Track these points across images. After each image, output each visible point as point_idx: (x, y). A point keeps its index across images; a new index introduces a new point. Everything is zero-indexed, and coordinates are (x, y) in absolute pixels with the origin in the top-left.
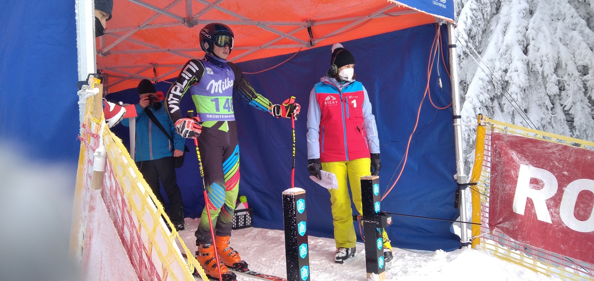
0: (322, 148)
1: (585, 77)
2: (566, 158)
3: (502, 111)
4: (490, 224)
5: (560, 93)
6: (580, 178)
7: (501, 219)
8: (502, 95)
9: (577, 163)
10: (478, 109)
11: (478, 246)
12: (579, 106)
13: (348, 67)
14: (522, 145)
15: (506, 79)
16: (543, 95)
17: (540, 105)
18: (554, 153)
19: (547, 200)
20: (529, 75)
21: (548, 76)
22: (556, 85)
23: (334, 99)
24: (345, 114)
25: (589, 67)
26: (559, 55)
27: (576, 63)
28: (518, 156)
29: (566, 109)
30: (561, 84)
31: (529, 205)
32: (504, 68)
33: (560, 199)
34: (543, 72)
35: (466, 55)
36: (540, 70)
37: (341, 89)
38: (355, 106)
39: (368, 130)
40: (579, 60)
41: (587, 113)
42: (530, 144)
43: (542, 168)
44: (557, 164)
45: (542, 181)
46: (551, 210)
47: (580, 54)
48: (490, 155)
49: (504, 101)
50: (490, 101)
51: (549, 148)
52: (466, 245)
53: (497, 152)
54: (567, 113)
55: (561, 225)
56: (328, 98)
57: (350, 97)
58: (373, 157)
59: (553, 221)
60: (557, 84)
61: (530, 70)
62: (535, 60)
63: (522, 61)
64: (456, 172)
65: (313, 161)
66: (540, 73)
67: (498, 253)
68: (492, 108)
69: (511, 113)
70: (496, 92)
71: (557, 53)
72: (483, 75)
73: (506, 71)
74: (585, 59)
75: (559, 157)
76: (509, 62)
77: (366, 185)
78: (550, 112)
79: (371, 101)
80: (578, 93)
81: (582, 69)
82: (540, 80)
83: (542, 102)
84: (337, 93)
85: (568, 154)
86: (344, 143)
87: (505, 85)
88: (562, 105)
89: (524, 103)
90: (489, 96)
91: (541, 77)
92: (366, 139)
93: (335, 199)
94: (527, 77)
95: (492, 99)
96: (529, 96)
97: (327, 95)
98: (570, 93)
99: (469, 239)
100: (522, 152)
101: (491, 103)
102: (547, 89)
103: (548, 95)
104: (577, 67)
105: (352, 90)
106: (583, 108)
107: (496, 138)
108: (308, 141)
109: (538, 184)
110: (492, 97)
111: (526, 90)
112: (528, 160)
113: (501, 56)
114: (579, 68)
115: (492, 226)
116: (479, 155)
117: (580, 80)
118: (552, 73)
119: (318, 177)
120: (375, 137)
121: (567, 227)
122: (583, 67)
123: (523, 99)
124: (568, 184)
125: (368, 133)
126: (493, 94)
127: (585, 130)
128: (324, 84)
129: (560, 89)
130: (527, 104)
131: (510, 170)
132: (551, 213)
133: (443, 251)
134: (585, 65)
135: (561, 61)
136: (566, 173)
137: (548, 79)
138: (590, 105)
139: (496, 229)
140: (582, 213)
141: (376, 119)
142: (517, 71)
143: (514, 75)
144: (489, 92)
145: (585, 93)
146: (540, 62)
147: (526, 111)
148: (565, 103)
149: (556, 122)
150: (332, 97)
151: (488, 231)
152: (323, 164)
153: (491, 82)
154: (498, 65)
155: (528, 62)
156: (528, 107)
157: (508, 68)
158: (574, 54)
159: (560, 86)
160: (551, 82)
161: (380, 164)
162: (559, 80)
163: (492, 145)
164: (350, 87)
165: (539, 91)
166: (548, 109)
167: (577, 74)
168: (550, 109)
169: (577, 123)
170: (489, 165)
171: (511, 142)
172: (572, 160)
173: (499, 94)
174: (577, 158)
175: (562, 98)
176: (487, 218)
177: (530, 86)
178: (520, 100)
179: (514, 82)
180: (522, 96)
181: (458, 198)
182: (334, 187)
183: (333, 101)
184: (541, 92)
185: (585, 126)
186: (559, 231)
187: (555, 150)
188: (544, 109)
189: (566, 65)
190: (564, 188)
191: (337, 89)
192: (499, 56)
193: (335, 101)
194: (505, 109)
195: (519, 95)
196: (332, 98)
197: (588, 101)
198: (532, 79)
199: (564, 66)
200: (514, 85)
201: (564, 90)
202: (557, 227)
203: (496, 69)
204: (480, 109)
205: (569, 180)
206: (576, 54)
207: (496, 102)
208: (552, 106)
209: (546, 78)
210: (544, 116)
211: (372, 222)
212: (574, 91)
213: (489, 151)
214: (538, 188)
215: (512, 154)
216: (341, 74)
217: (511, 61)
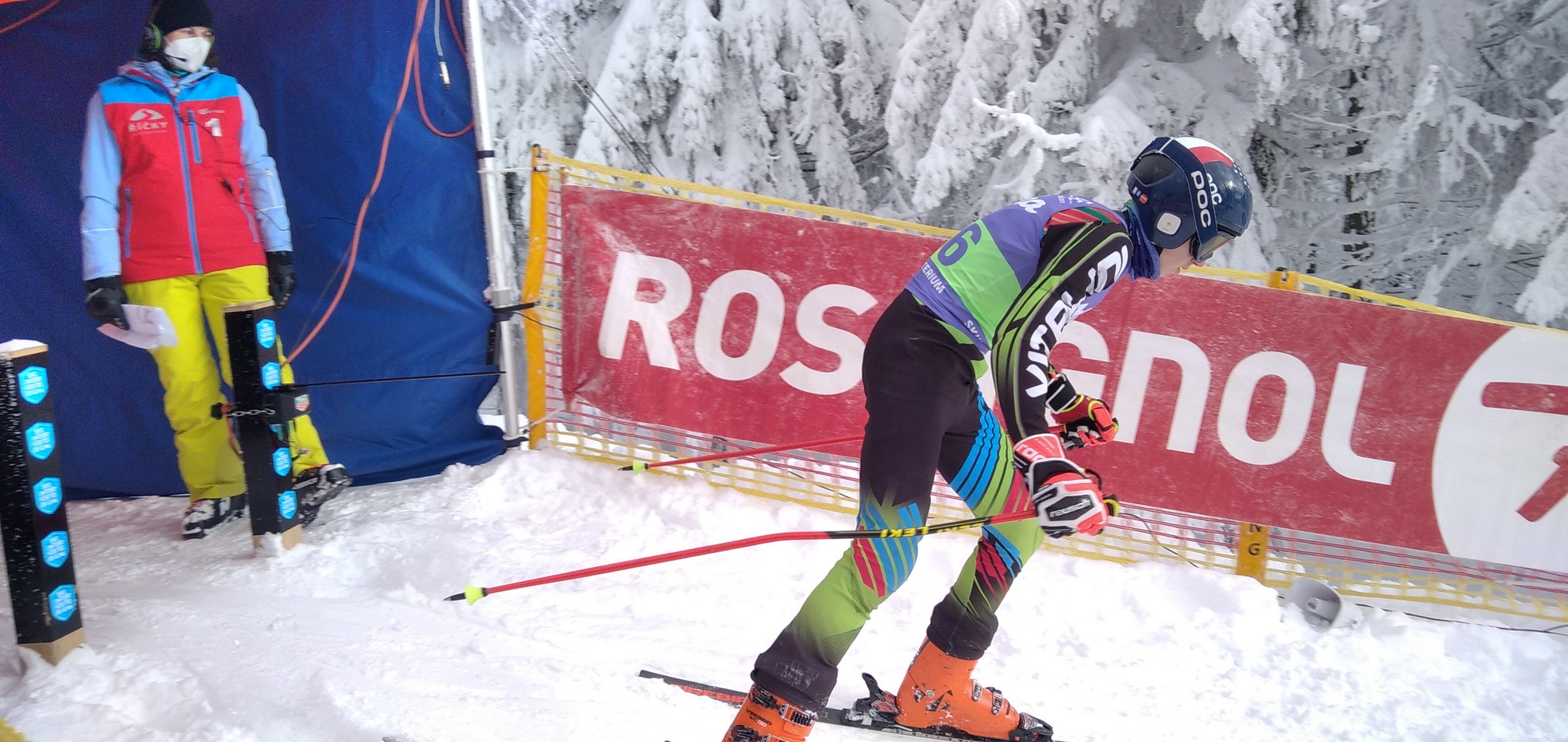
0: (128, 246)
1: (837, 70)
2: (706, 230)
3: (669, 153)
4: (565, 391)
5: (788, 105)
6: (732, 270)
7: (584, 376)
8: (668, 112)
9: (726, 239)
10: (612, 150)
11: (541, 443)
12: (825, 134)
13: (192, 34)
14: (623, 208)
15: (674, 75)
16: (753, 111)
17: (747, 136)
18: (683, 222)
19: (671, 323)
20: (723, 65)
21: (762, 67)
22: (780, 87)
23: (157, 116)
24: (187, 153)
25: (845, 45)
26: (786, 17)
27: (819, 37)
28: (614, 235)
29: (798, 142)
30: (791, 85)
31: (634, 336)
32: (668, 49)
33: (696, 319)
34: (752, 60)
35: (584, 16)
36: (746, 52)
37: (177, 90)
38: (217, 132)
39: (258, 195)
40: (826, 30)
41: (841, 149)
42: (638, 207)
43: (661, 255)
44: (689, 244)
45: (661, 284)
46: (678, 342)
47: (828, 16)
48: (559, 237)
49: (673, 127)
50: (640, 129)
51: (673, 212)
52: (516, 443)
53: (573, 228)
54: (802, 152)
55: (697, 371)
56: (138, 115)
57: (203, 112)
58: (274, 261)
59: (681, 365)
60: (782, 85)
61: (726, 55)
62: (736, 30)
63: (708, 30)
64: (487, 283)
65: (100, 282)
66: (747, 60)
67: (585, 450)
68: (647, 145)
69: (688, 157)
70: (653, 108)
71: (781, 13)
72: (623, 66)
73: (673, 56)
74: (837, 26)
75: (693, 229)
76: (680, 34)
77: (241, 324)
78: (768, 150)
79: (264, 123)
80: (823, 105)
81: (831, 50)
82: (747, 78)
83: (751, 128)
84: (164, 101)
85: (711, 223)
86: (186, 229)
87: (673, 91)
88: (791, 134)
89: (712, 131)
90: (637, 118)
91: (747, 70)
92: (250, 218)
93: (172, 374)
94: (717, 71)
95: (646, 126)
96: (726, 115)
97: (136, 108)
98: (807, 104)
99: (521, 430)
100: (623, 226)
101: (643, 135)
102: (762, 98)
103: (764, 112)
104: (823, 46)
105: (205, 94)
106: (833, 138)
107: (571, 197)
108: (85, 232)
109: (652, 290)
110: (646, 120)
111: (717, 102)
112: (634, 242)
113: (663, 20)
114: (826, 48)
115: (570, 391)
116: (537, 239)
117: (827, 76)
118: (771, 60)
119: (120, 323)
120: (277, 210)
121: (708, 374)
122: (834, 46)
123: (709, 122)
124: (709, 284)
125: (259, 203)
126: (646, 113)
127: (838, 188)
128: (126, 80)
129: (788, 98)
130: (720, 135)
131: (595, 267)
132: (678, 349)
133: (463, 465)
134: (837, 40)
135: (790, 33)
136: (705, 262)
137: (762, 75)
138: (846, 131)
139: (578, 398)
140: (735, 341)
141: (278, 168)
142: (696, 56)
143: (690, 64)
144: (639, 107)
145: (838, 104)
146: (746, 33)
147: (718, 150)
148: (797, 130)
149: (780, 172)
150: (150, 111)
151: (562, 405)
152: (129, 289)
153: (643, 82)
154: (655, 40)
155: (721, 35)
156: (724, 142)
157: (676, 49)
158: (815, 16)
159: (788, 89)
160: (770, 82)
161: (292, 276)
162: (785, 77)
163: (564, 213)
164: (201, 86)
165: (744, 102)
166: (763, 145)
167: (821, 61)
168: (767, 144)
169: (821, 174)
170: (558, 258)
171: (602, 204)
172: (716, 233)
173: (660, 112)
174: (726, 229)
175: (793, 118)
176: (558, 377)
177: (726, 91)
178: (703, 124)
179: (691, 81)
180: (709, 116)
181: (493, 341)
182: (164, 342)
183: (153, 121)
184: (750, 106)
185: (836, 178)
186: (694, 383)
187: (685, 215)
188: (756, 144)
189: (800, 42)
190: (702, 294)
191: (164, 92)
192: (658, 21)
193: (158, 121)
194: (674, 148)
195: (700, 112)
196: (150, 115)
197: (842, 122)
198: (731, 74)
199: (795, 44)
200: (690, 89)
201: (795, 100)
202: (690, 376)
203: (652, 52)
204: (617, 149)
205: (712, 275)
206: (821, 14)
207: (654, 133)
208: (771, 136)
209: (759, 72)
210: (755, 161)
211: (258, 412)
212: (814, 100)
213: (558, 228)
214: (654, 298)
215: (603, 231)
216: (169, 51)
217: (682, 33)
